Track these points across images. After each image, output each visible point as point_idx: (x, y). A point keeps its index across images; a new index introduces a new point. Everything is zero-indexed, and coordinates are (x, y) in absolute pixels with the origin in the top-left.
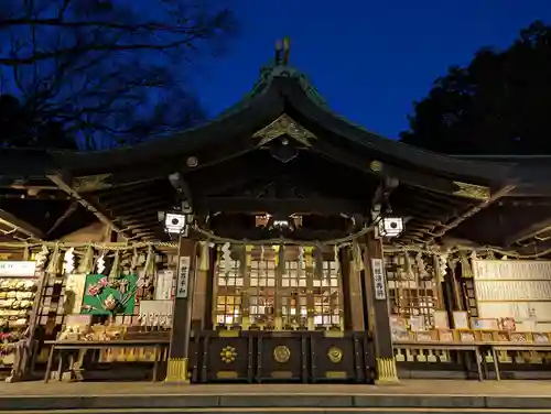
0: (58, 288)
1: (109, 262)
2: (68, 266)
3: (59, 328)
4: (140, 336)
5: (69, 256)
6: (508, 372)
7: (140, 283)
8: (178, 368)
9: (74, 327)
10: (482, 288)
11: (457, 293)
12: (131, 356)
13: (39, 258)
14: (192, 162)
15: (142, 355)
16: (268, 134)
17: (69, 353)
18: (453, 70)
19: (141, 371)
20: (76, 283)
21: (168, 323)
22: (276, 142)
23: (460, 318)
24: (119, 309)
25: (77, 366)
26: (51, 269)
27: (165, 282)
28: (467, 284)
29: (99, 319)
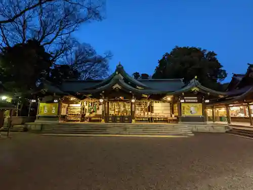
0: (84, 108)
1: (91, 104)
2: (85, 104)
3: (85, 114)
4: (97, 116)
5: (85, 103)
6: (156, 121)
7: (97, 107)
8: (103, 120)
9: (87, 114)
10: (154, 108)
11: (150, 109)
12: (96, 119)
13: (80, 103)
14: (103, 92)
15: (98, 119)
16: (114, 87)
17: (87, 118)
18: (157, 67)
19: (98, 121)
20: (86, 107)
21: (101, 114)
22: (115, 88)
23: (149, 113)
24: (94, 112)
25: (88, 120)
26: (82, 105)
27: (101, 107)
28: (152, 107)
29: (91, 113)
